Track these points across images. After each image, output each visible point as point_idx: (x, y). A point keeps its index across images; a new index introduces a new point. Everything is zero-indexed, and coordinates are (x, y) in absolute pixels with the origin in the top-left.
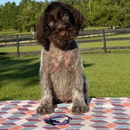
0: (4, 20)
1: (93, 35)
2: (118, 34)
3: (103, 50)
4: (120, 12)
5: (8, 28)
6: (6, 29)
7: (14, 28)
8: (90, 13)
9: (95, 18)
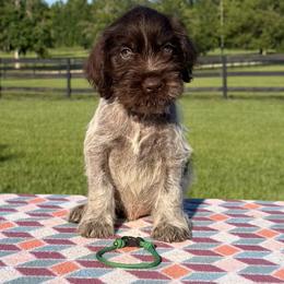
0: (65, 29)
1: (210, 66)
2: (264, 65)
3: (221, 93)
4: (277, 24)
5: (72, 45)
6: (67, 45)
7: (82, 45)
8: (222, 24)
9: (230, 33)
